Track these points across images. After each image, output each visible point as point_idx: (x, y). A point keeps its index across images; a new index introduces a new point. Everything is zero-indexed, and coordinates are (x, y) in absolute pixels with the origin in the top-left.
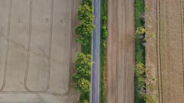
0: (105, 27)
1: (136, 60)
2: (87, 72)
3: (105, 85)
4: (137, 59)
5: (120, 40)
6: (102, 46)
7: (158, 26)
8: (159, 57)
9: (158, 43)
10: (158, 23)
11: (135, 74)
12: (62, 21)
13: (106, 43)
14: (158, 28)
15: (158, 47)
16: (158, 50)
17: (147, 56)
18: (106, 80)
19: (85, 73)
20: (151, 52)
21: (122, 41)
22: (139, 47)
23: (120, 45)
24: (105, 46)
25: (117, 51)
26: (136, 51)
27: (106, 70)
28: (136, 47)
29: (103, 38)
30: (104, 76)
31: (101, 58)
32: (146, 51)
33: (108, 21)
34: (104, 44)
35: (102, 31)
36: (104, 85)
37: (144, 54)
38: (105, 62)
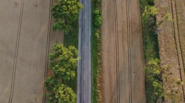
0: (97, 11)
1: (145, 57)
2: (68, 73)
3: (100, 97)
4: (147, 55)
5: (120, 29)
6: (94, 37)
7: (174, 9)
8: (179, 52)
9: (176, 31)
10: (173, 4)
11: (146, 77)
12: (36, 6)
13: (100, 34)
14: (174, 12)
15: (177, 38)
16: (178, 41)
17: (162, 50)
18: (101, 88)
19: (65, 75)
20: (167, 45)
21: (123, 31)
22: (148, 37)
23: (120, 35)
24: (98, 37)
25: (117, 43)
26: (145, 44)
27: (101, 72)
28: (144, 38)
29: (96, 26)
30: (98, 82)
31: (92, 54)
32: (159, 43)
33: (103, 4)
34: (97, 34)
35: (94, 16)
36: (98, 95)
37: (157, 49)
38: (99, 61)
